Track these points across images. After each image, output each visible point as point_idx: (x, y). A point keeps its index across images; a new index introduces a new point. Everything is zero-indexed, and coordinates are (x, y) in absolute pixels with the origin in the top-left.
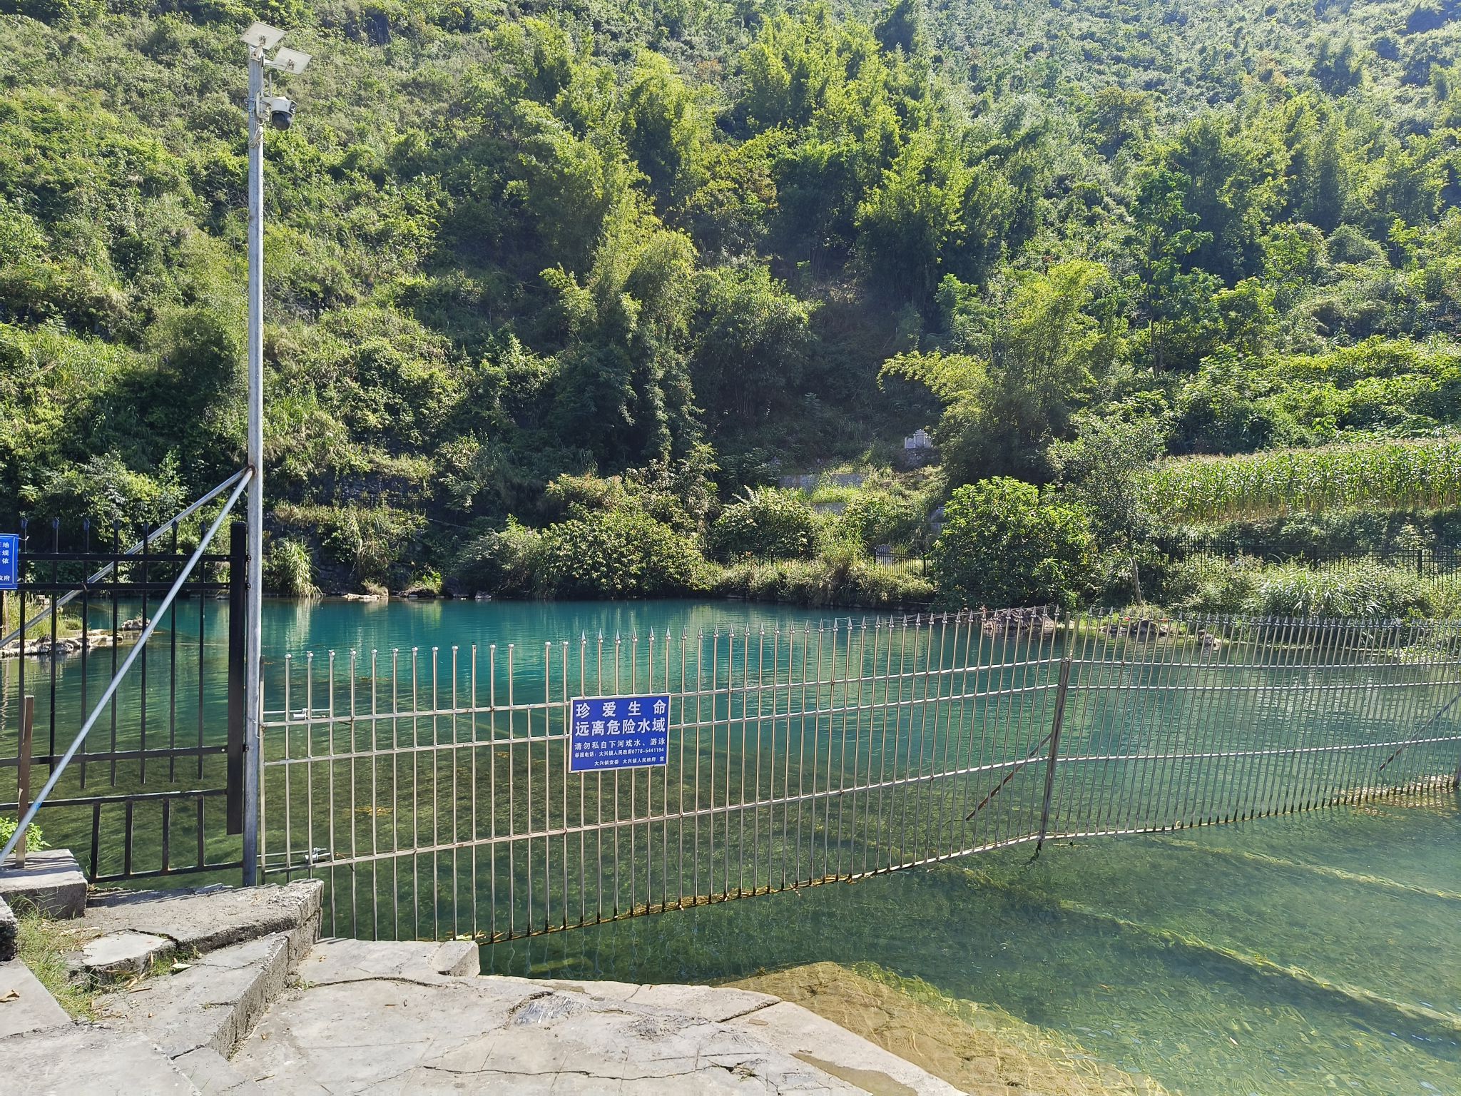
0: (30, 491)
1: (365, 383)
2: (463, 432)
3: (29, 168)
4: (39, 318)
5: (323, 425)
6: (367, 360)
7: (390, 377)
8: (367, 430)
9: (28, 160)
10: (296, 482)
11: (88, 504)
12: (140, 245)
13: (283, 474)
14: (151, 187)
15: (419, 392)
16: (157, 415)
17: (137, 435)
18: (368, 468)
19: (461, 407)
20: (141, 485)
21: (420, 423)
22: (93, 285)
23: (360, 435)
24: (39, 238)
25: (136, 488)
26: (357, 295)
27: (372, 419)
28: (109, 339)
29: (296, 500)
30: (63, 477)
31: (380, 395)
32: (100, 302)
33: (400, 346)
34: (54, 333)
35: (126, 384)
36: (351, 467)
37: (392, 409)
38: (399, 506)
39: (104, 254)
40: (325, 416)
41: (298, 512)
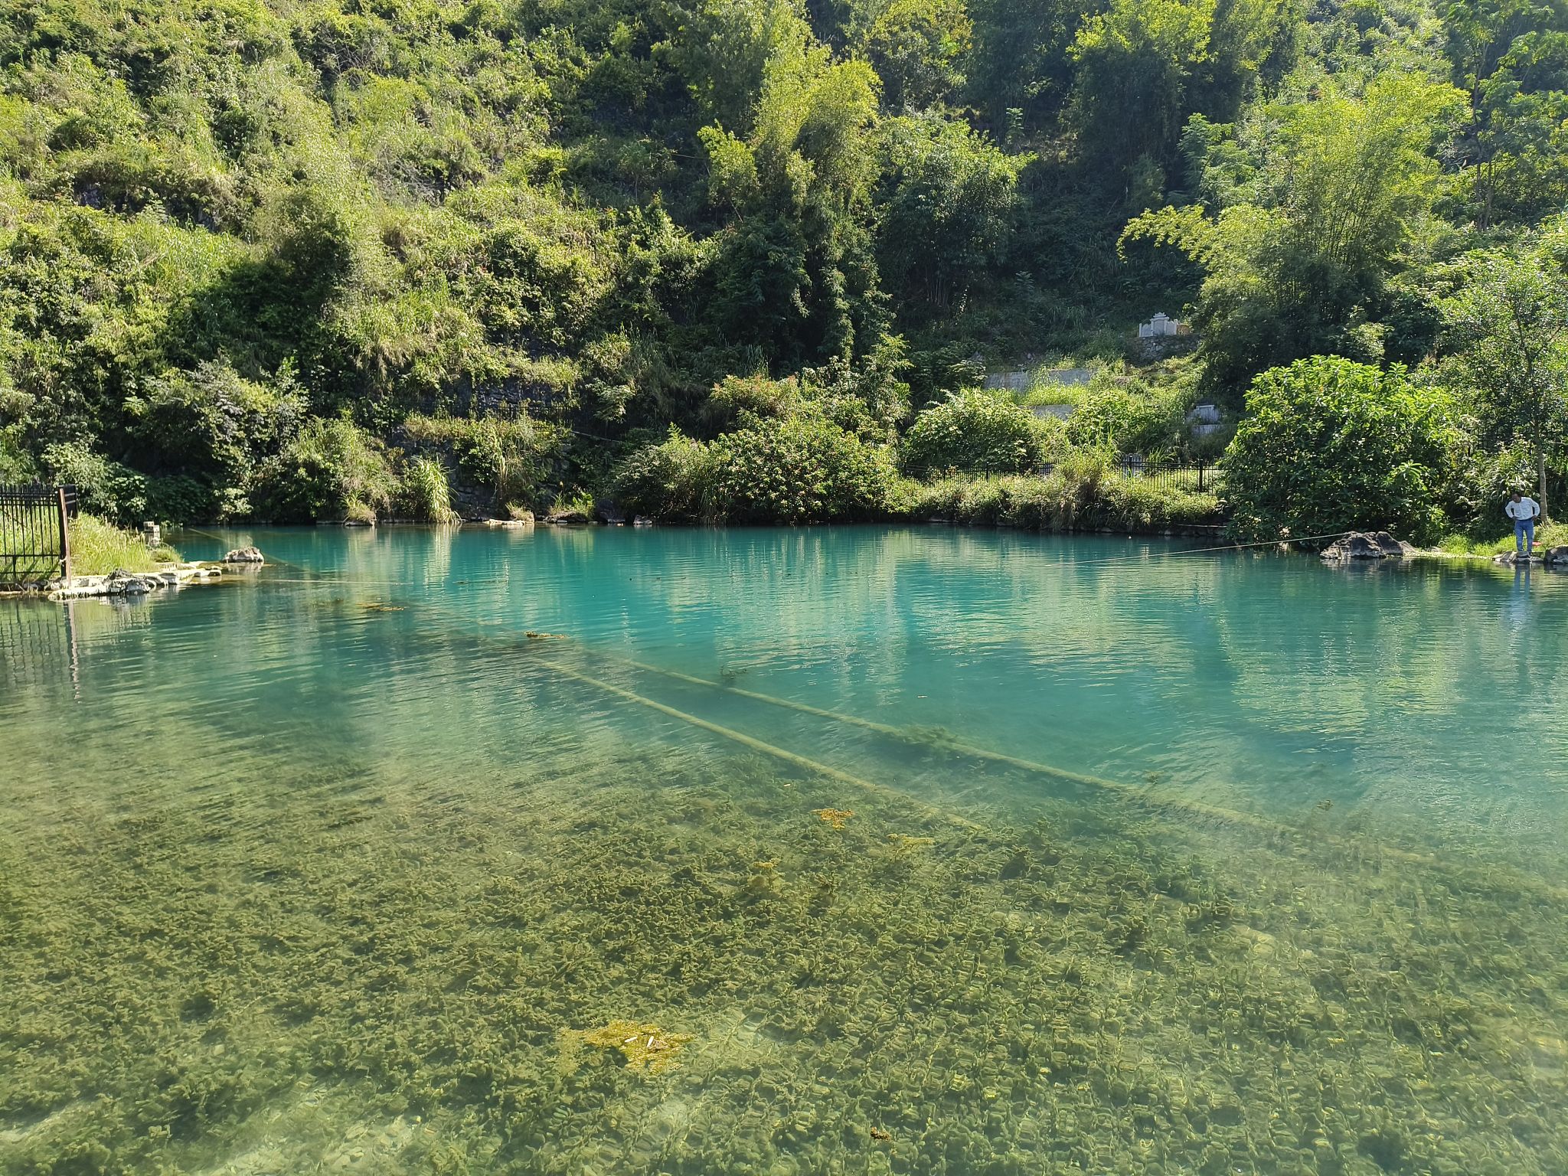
0: (135, 404)
1: (500, 273)
2: (612, 329)
3: (120, 36)
4: (137, 206)
5: (455, 324)
6: (500, 246)
7: (527, 265)
8: (503, 328)
9: (119, 26)
10: (428, 391)
11: (199, 415)
12: (244, 120)
13: (414, 382)
14: (252, 53)
15: (562, 282)
16: (270, 313)
17: (248, 338)
18: (506, 373)
19: (608, 300)
20: (256, 395)
21: (562, 319)
22: (193, 165)
23: (497, 335)
24: (134, 114)
25: (251, 398)
26: (485, 171)
27: (509, 316)
28: (216, 230)
29: (428, 411)
30: (168, 384)
31: (515, 286)
32: (202, 186)
33: (538, 229)
34: (154, 221)
35: (234, 279)
36: (488, 372)
37: (531, 304)
38: (542, 417)
39: (205, 132)
40: (457, 312)
41: (433, 426)
